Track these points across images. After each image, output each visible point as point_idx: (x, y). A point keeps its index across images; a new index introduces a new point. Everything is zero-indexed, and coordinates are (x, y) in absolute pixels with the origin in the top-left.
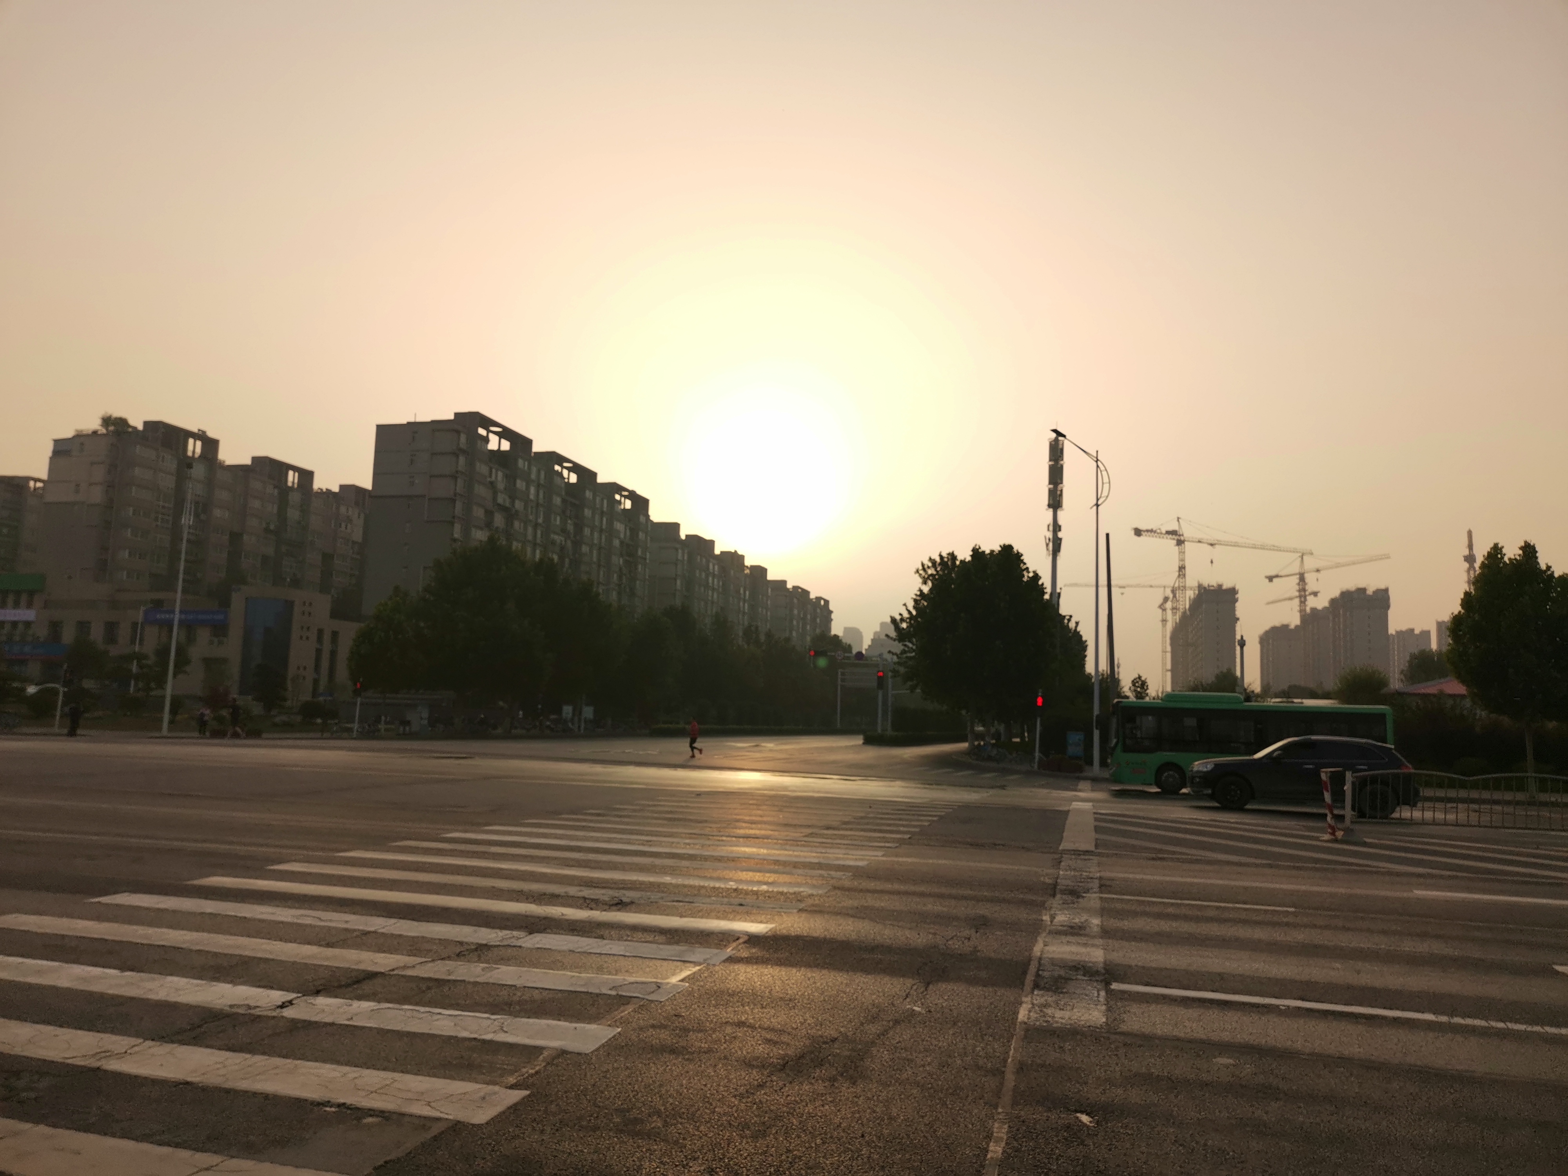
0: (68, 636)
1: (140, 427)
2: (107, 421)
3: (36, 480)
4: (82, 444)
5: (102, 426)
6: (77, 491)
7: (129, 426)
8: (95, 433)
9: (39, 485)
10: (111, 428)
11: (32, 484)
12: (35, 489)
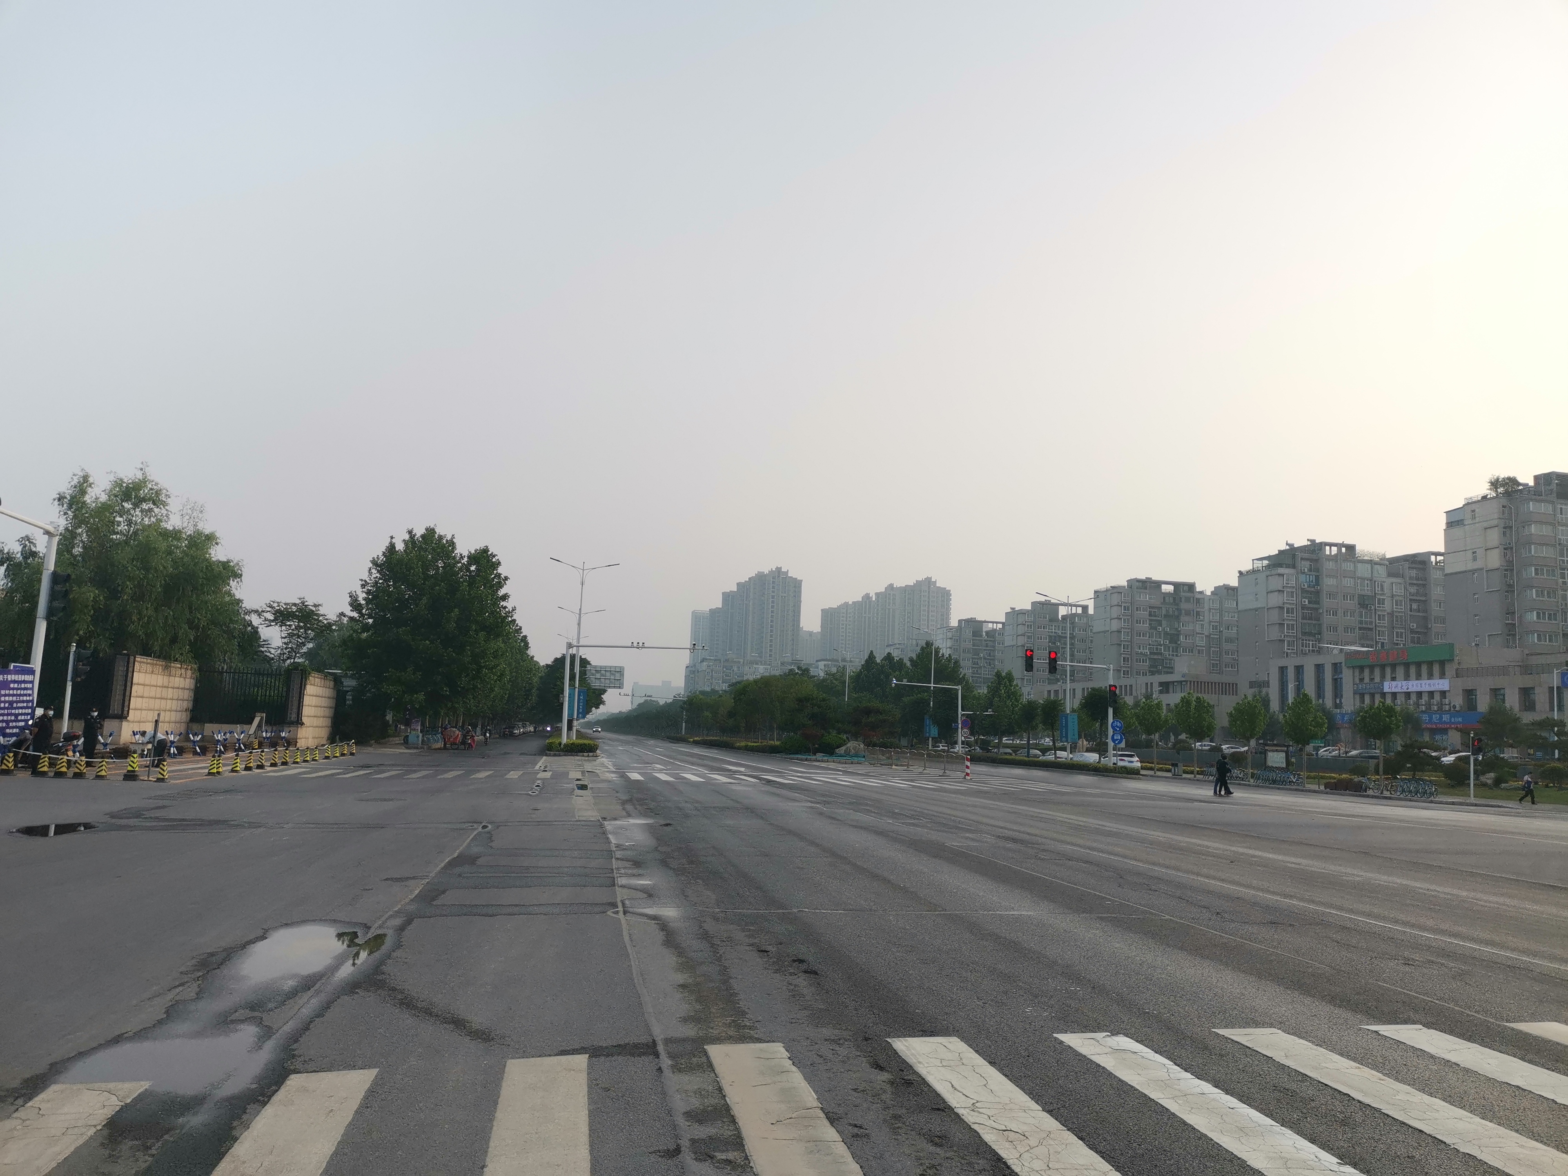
0: (1483, 704)
1: (1531, 483)
2: (1495, 484)
3: (1436, 554)
4: (1473, 511)
5: (1491, 489)
6: (1475, 559)
7: (1519, 484)
8: (1484, 498)
9: (1440, 558)
10: (1501, 490)
11: (1433, 558)
12: (1436, 563)
